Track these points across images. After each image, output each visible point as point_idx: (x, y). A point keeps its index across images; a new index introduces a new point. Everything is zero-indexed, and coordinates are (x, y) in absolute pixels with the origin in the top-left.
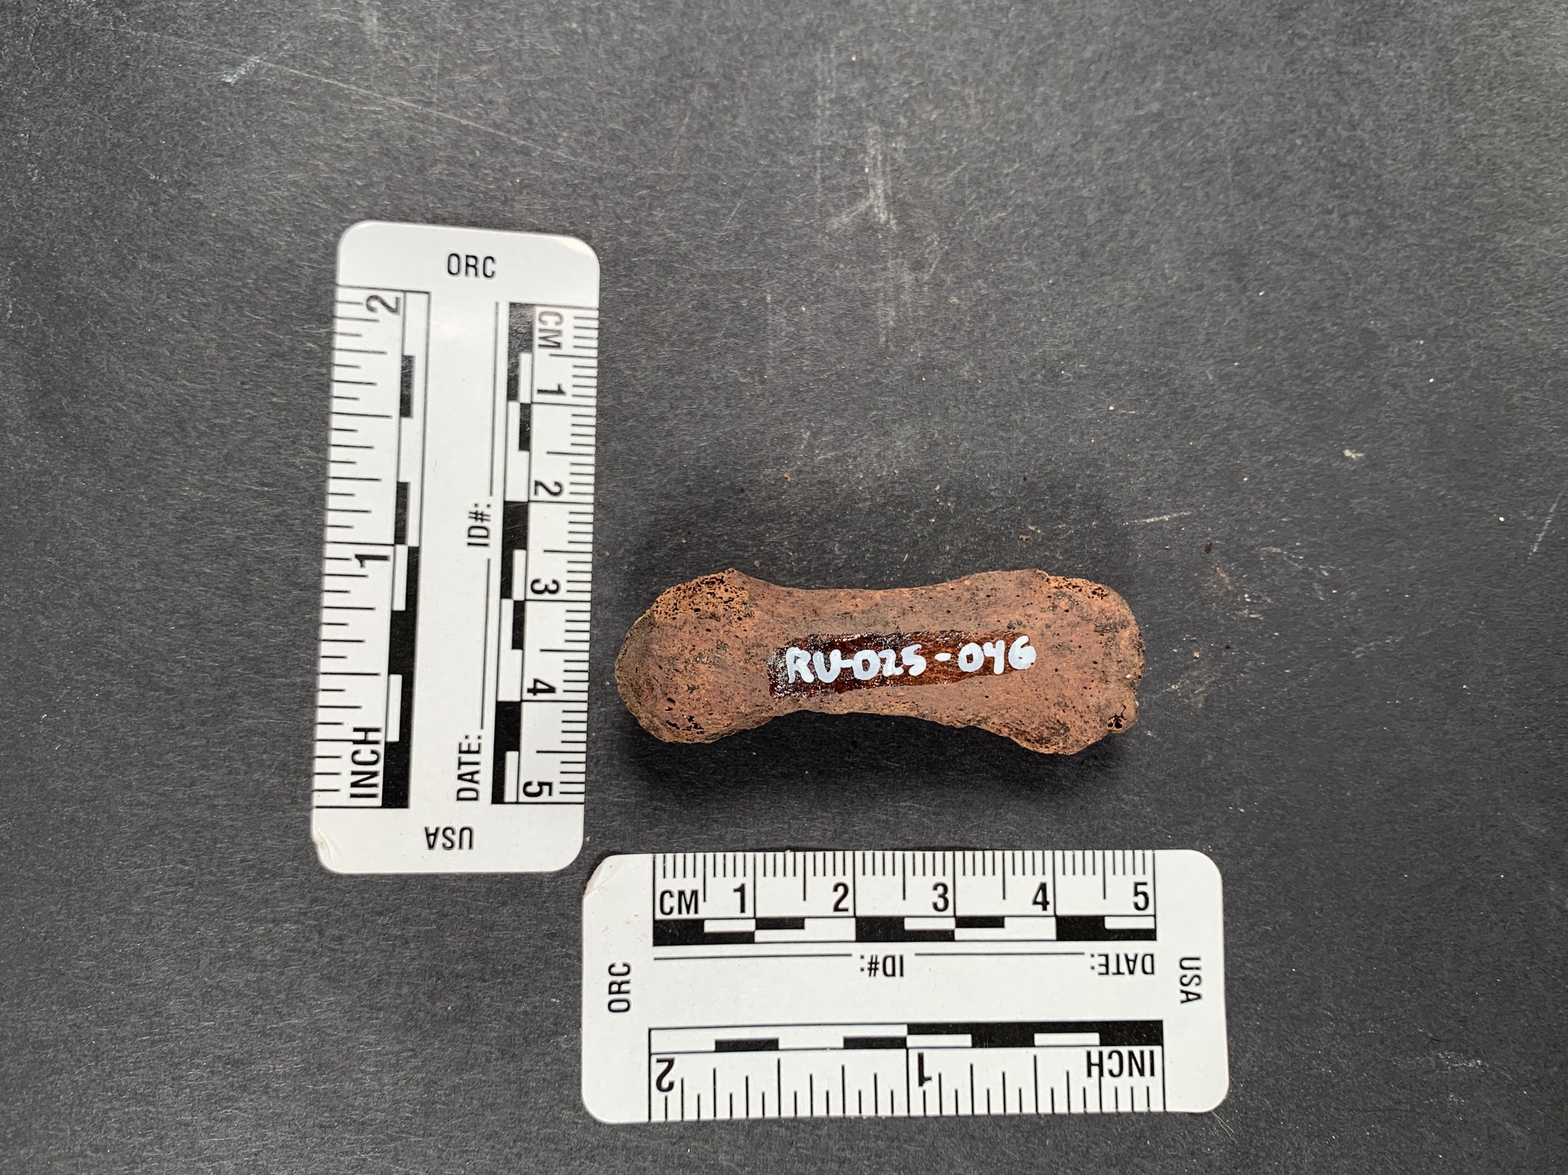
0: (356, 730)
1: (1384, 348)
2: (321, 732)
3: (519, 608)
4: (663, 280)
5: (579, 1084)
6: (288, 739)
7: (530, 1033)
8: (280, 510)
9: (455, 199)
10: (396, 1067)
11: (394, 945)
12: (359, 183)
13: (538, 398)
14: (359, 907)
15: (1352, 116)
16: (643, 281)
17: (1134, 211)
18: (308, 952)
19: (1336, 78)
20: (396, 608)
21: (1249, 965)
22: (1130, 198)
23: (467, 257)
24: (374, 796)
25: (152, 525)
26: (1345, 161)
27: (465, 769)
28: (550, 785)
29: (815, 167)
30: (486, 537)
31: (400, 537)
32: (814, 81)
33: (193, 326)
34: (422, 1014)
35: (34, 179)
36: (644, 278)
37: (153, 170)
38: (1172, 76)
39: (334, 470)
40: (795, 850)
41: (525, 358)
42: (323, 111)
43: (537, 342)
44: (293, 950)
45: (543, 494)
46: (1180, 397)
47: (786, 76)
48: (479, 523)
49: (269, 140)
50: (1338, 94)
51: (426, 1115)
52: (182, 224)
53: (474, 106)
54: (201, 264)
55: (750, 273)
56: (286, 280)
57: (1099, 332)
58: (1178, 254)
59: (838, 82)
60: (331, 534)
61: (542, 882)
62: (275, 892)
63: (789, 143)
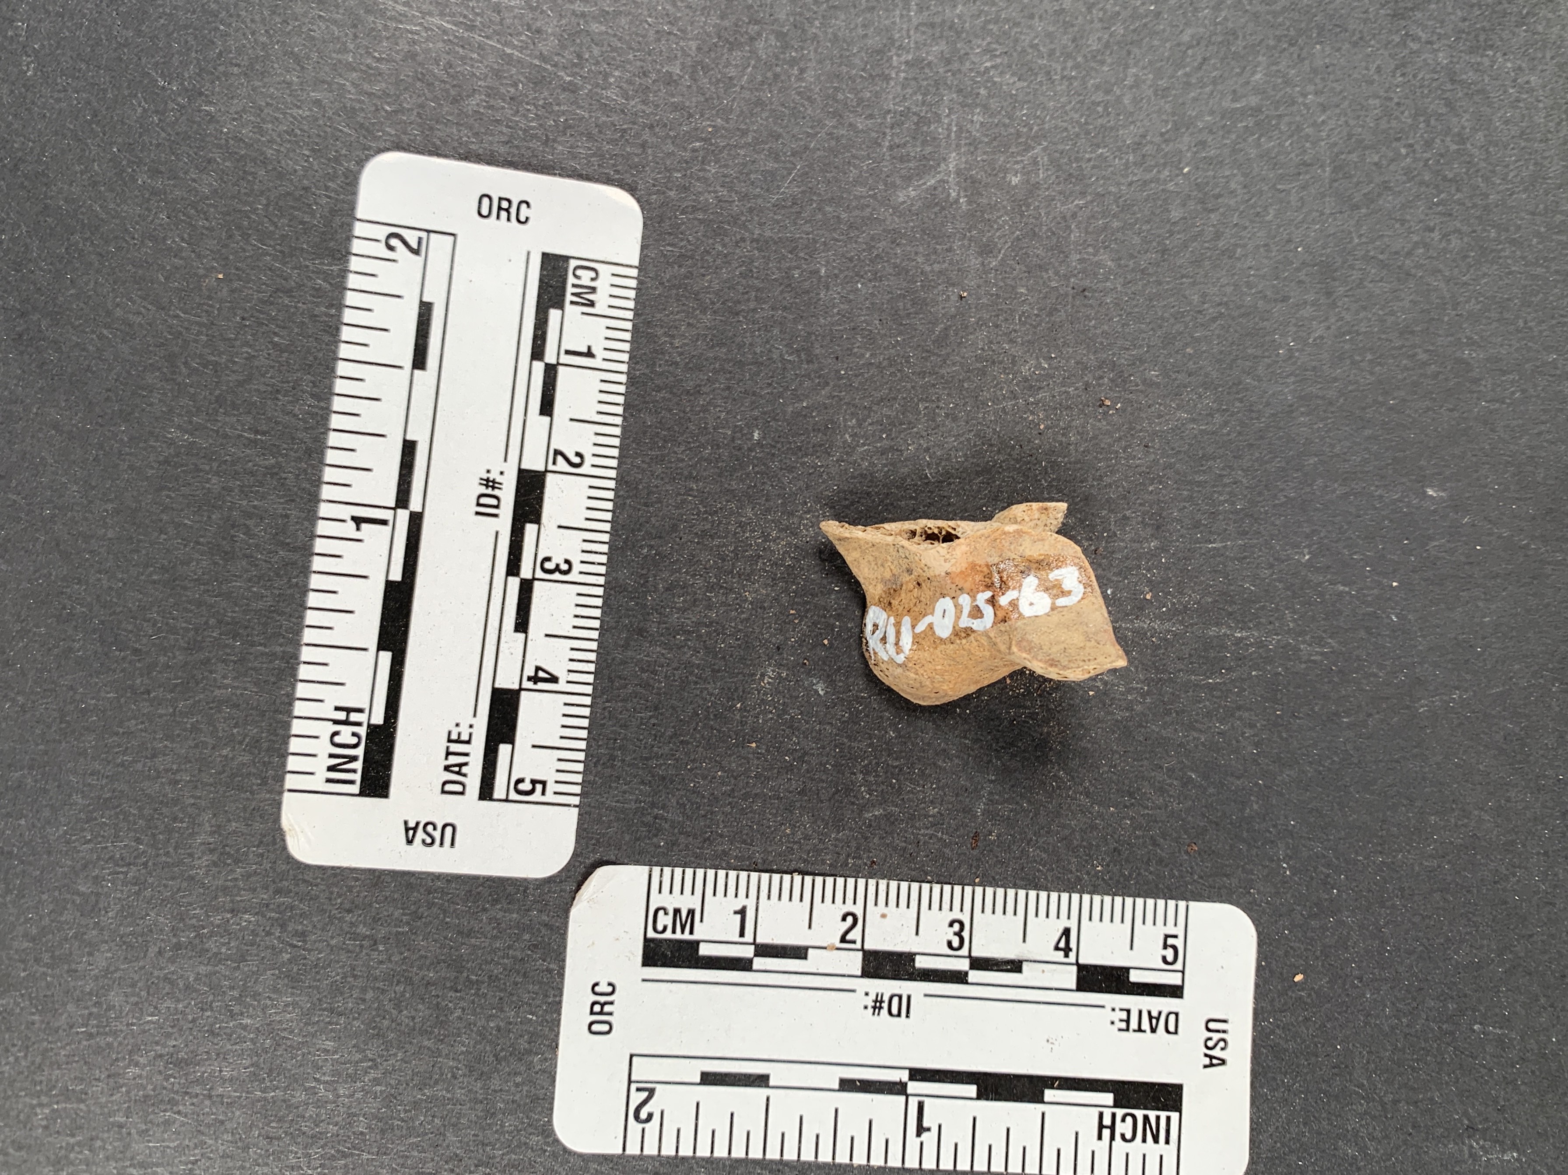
0: (337, 709)
1: (1476, 381)
2: (299, 708)
3: (526, 588)
4: (711, 241)
5: (552, 1109)
6: (263, 714)
7: (502, 1050)
8: (273, 461)
9: (493, 135)
10: (354, 1078)
11: (361, 946)
12: (388, 108)
13: (564, 359)
14: (327, 901)
15: (1464, 128)
16: (689, 241)
17: (1221, 210)
18: (267, 948)
19: (1449, 86)
20: (392, 578)
21: (1277, 1031)
22: (1218, 196)
23: (500, 199)
24: (352, 782)
25: (131, 467)
26: (1450, 175)
27: (453, 760)
28: (544, 783)
29: (884, 133)
30: (497, 507)
31: (402, 500)
32: (892, 40)
33: (193, 251)
34: (386, 1023)
35: (29, 73)
36: (690, 238)
37: (162, 75)
38: (1274, 68)
39: (336, 421)
40: (803, 873)
41: (554, 315)
42: (355, 26)
43: (569, 298)
44: (252, 945)
45: (562, 465)
46: (1254, 415)
47: (860, 31)
48: (489, 491)
49: (292, 53)
50: (1449, 104)
51: (383, 1132)
52: (190, 137)
53: (520, 34)
54: (207, 183)
55: (806, 242)
56: (299, 209)
57: (1175, 337)
58: (1265, 261)
59: (916, 43)
60: (326, 492)
61: (527, 888)
62: (236, 879)
63: (858, 105)
